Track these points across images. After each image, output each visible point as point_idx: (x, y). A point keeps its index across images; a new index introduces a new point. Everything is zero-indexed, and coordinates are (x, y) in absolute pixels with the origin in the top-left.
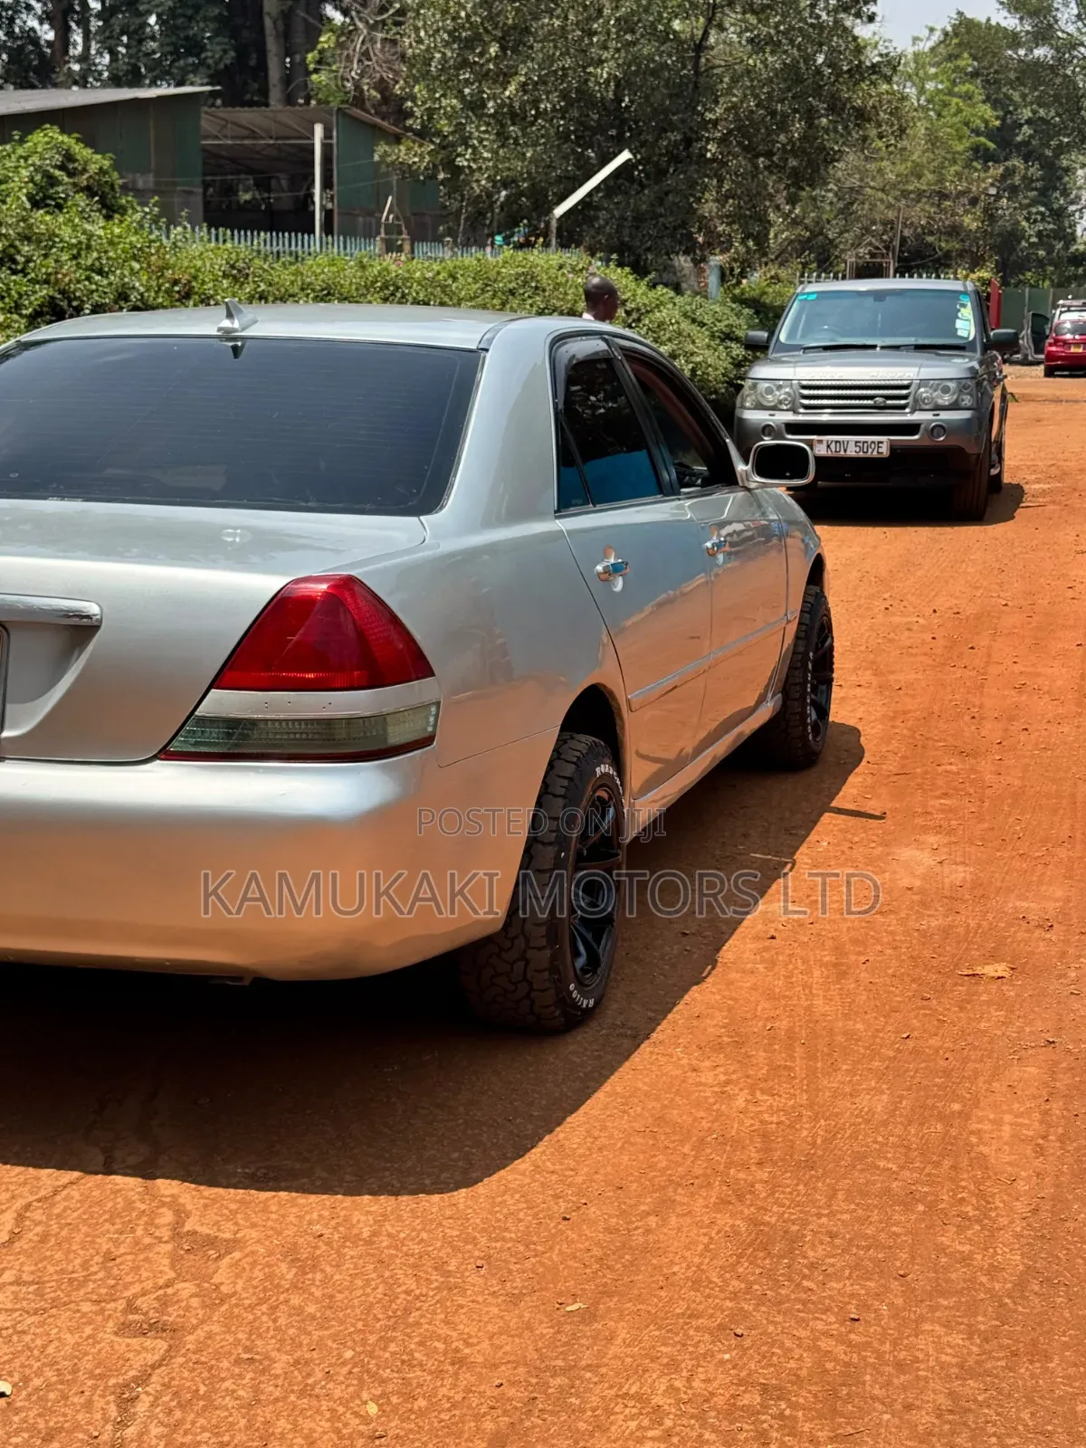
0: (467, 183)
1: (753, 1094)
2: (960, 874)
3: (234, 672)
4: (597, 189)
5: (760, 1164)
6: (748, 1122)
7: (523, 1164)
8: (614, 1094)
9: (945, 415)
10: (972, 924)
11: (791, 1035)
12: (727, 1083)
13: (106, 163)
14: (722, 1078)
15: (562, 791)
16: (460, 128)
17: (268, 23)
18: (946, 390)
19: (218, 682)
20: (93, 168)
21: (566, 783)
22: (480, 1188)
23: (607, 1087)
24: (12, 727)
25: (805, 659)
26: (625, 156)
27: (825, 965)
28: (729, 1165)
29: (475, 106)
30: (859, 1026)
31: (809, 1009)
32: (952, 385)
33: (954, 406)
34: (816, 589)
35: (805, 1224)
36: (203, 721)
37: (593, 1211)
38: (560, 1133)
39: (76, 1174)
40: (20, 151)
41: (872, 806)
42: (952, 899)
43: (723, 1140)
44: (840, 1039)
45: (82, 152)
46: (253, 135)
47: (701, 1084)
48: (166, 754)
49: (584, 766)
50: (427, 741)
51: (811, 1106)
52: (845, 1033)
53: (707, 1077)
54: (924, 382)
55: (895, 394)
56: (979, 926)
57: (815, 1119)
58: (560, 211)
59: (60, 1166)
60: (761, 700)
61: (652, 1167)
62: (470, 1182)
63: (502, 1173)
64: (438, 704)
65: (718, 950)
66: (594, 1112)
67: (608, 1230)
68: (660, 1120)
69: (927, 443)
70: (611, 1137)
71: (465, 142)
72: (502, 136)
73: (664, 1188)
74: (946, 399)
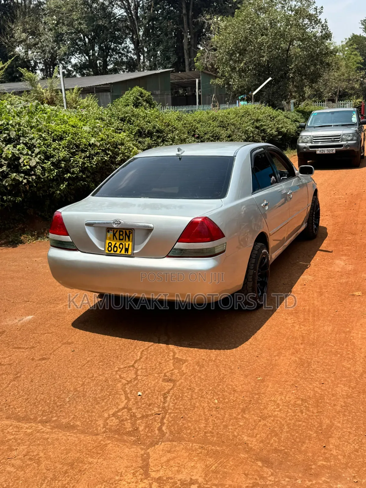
0: (232, 88)
1: (300, 326)
2: (350, 267)
3: (181, 239)
4: (263, 87)
5: (302, 344)
6: (299, 333)
7: (247, 343)
8: (268, 326)
9: (349, 142)
10: (353, 281)
11: (309, 311)
12: (294, 323)
13: (150, 94)
14: (293, 322)
15: (254, 257)
16: (230, 75)
17: (185, 51)
18: (349, 136)
19: (178, 241)
20: (147, 95)
21: (255, 255)
22: (238, 348)
23: (266, 324)
24: (136, 250)
25: (313, 213)
26: (270, 79)
27: (317, 292)
28: (294, 344)
29: (233, 69)
30: (325, 308)
31: (313, 304)
32: (351, 135)
33: (352, 140)
34: (315, 197)
35: (312, 359)
36: (176, 249)
37: (263, 355)
38: (256, 335)
39: (152, 343)
40: (131, 93)
41: (329, 249)
42: (348, 274)
43: (293, 337)
44: (321, 312)
45: (144, 91)
46: (182, 79)
47: (288, 323)
48: (168, 256)
49: (260, 251)
50: (224, 251)
51: (313, 329)
52: (322, 310)
53: (289, 321)
54: (344, 134)
55: (337, 138)
56: (355, 281)
57: (314, 333)
58: (254, 93)
59: (149, 341)
60: (302, 224)
61: (277, 344)
62: (236, 347)
63: (243, 345)
64: (226, 243)
65: (292, 288)
66: (263, 330)
67: (268, 360)
68: (279, 332)
69: (345, 149)
70: (267, 336)
71: (231, 78)
72: (240, 76)
73: (279, 349)
74: (350, 138)
